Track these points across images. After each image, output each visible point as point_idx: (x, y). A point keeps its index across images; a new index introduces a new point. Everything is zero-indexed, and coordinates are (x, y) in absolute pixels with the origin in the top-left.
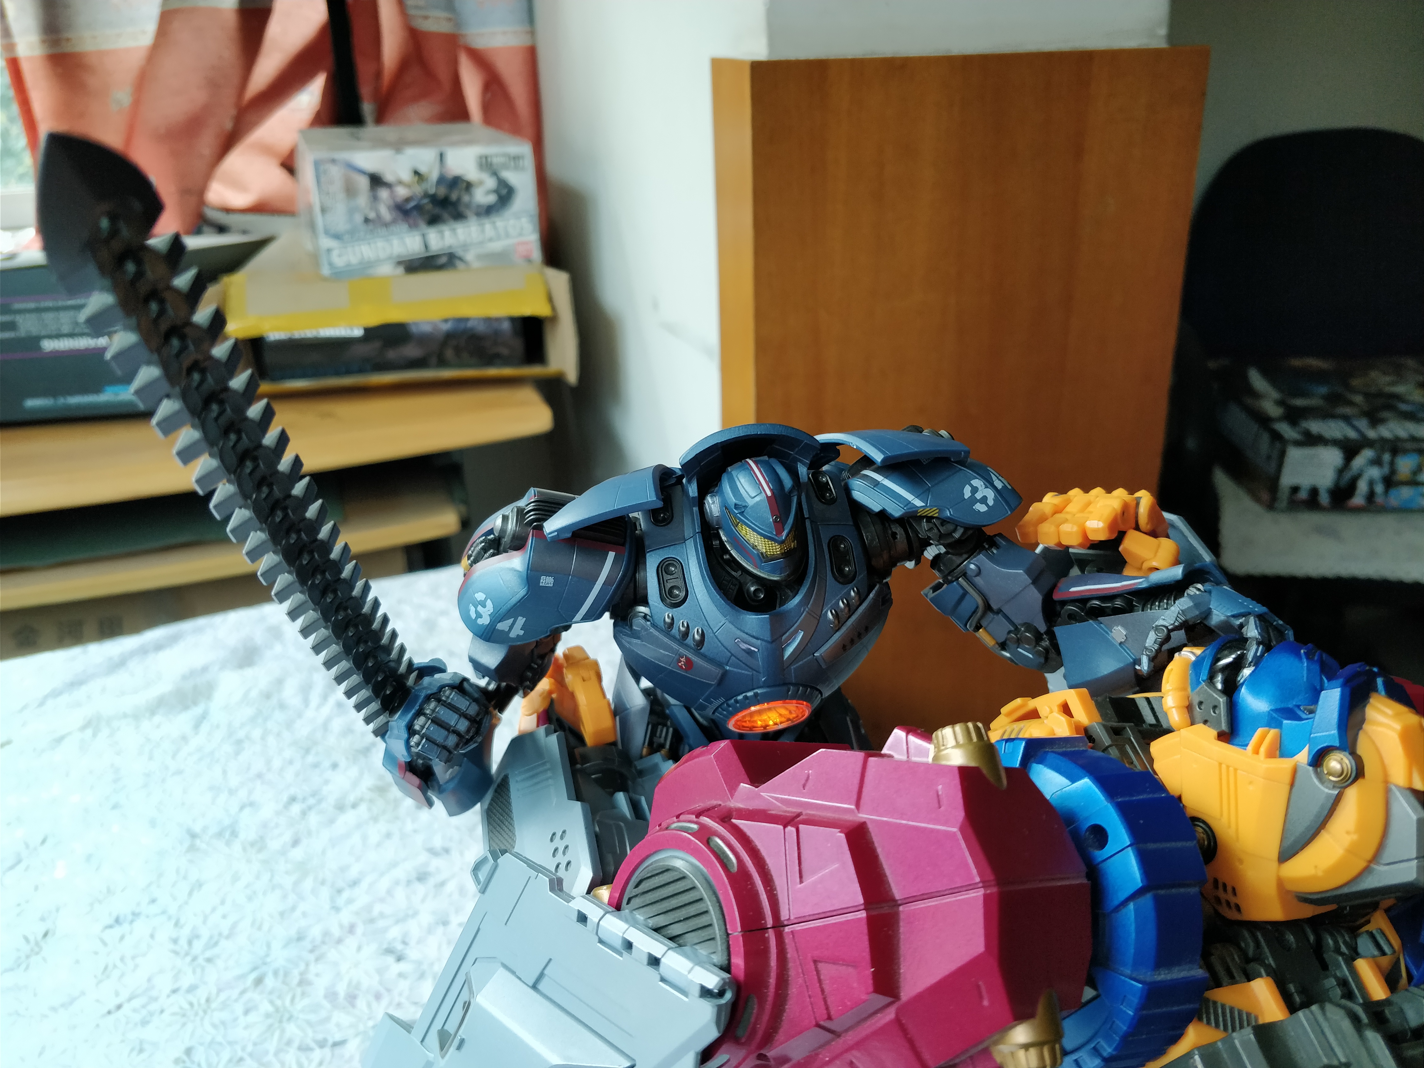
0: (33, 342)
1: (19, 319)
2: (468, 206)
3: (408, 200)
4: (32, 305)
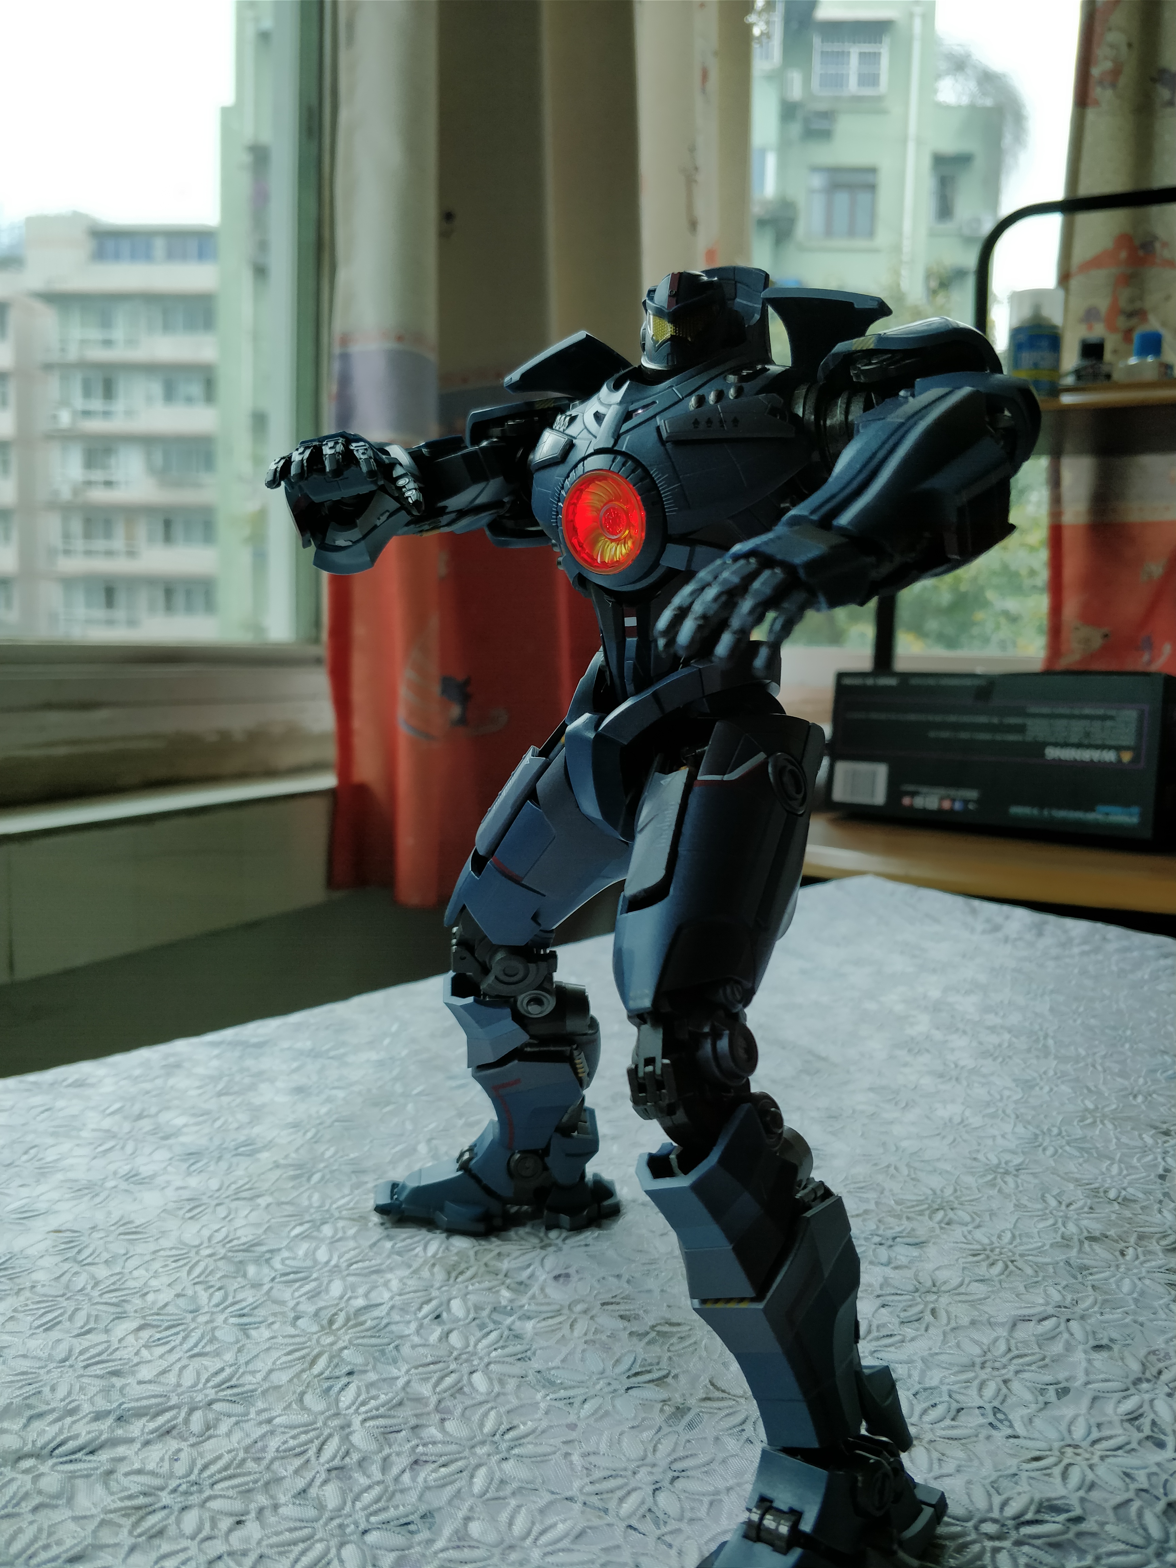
0: (1039, 747)
1: (1029, 722)
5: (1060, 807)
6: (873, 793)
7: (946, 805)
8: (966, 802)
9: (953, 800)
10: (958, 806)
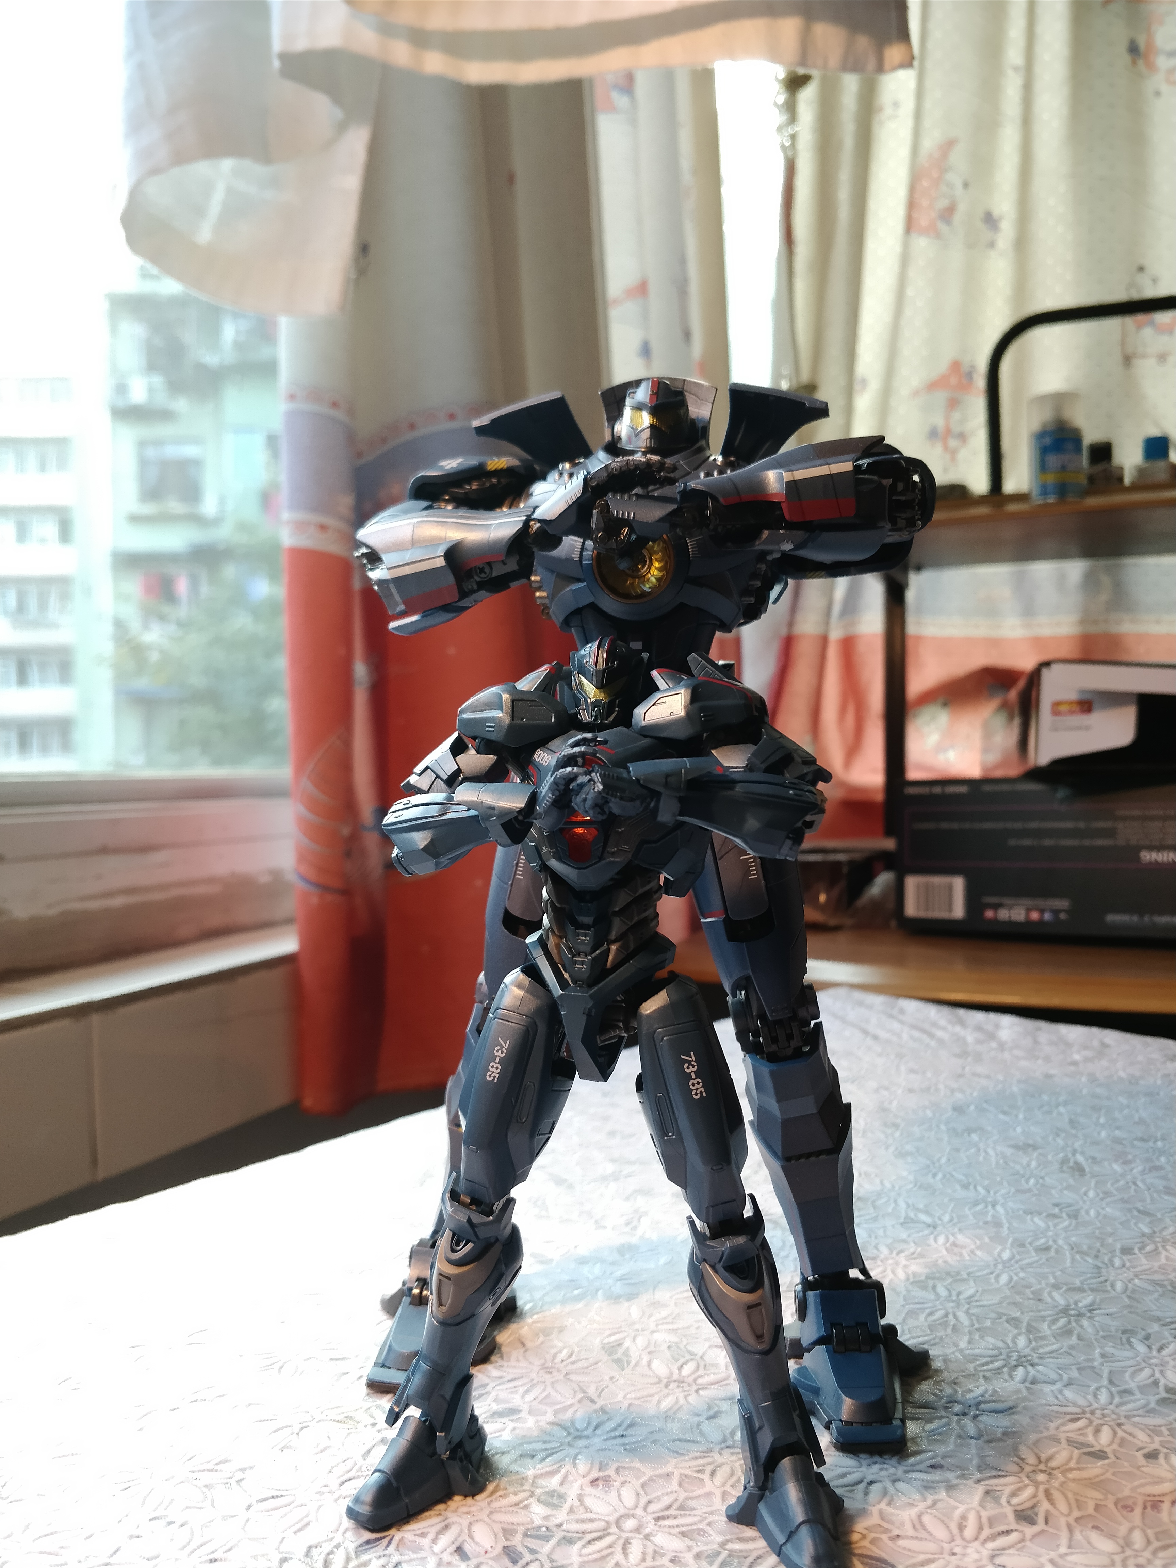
0: (1134, 851)
1: (1120, 826)
4: (1137, 812)
5: (1161, 913)
6: (950, 908)
7: (1035, 916)
8: (1056, 912)
9: (1042, 911)
10: (1047, 916)
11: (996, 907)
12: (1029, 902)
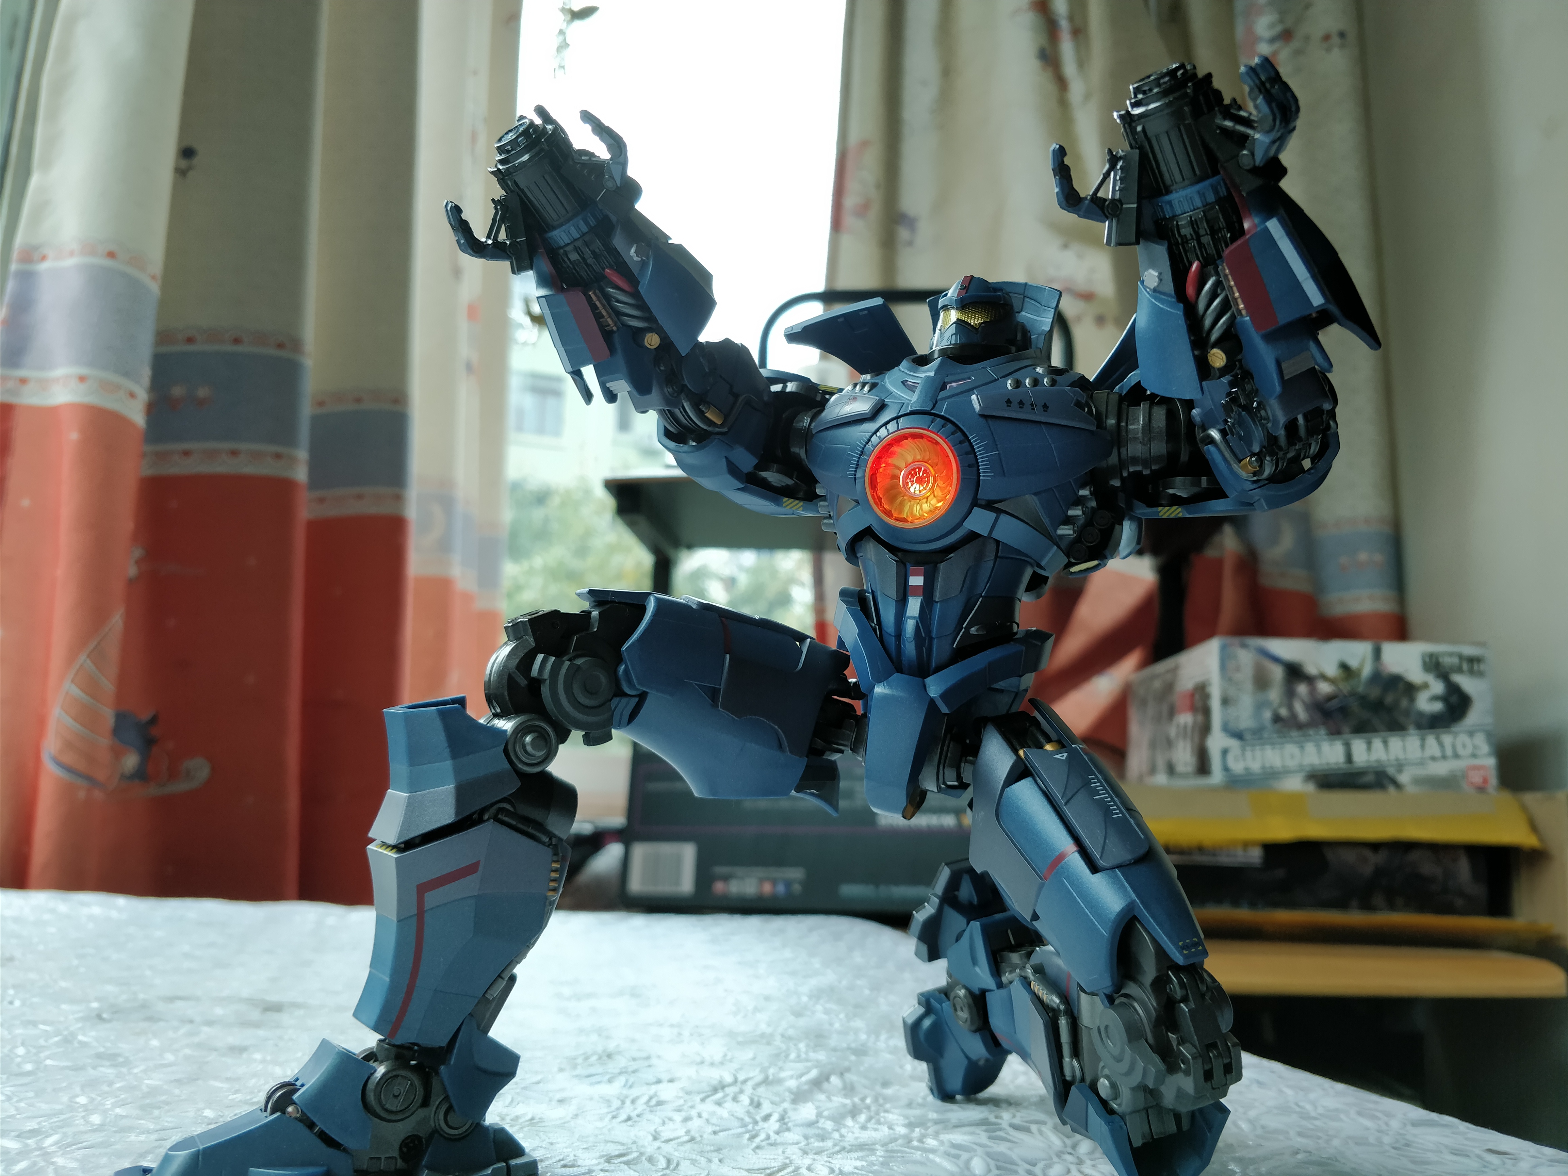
2: (1407, 713)
3: (1330, 698)
5: (897, 882)
6: (677, 880)
7: (767, 888)
8: (788, 884)
9: (774, 882)
10: (781, 889)
11: (726, 878)
12: (760, 872)
